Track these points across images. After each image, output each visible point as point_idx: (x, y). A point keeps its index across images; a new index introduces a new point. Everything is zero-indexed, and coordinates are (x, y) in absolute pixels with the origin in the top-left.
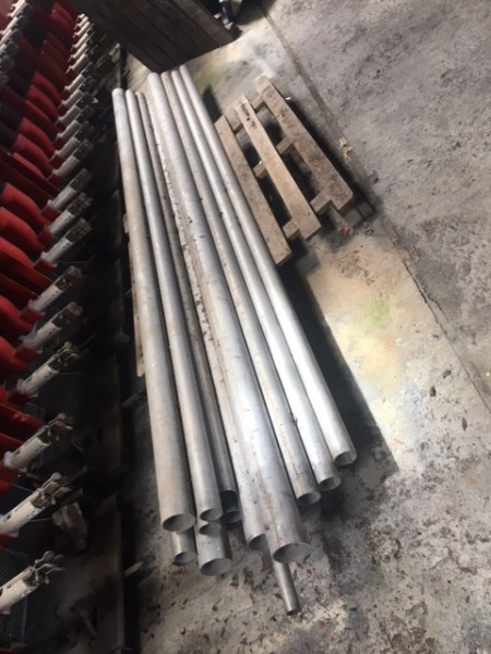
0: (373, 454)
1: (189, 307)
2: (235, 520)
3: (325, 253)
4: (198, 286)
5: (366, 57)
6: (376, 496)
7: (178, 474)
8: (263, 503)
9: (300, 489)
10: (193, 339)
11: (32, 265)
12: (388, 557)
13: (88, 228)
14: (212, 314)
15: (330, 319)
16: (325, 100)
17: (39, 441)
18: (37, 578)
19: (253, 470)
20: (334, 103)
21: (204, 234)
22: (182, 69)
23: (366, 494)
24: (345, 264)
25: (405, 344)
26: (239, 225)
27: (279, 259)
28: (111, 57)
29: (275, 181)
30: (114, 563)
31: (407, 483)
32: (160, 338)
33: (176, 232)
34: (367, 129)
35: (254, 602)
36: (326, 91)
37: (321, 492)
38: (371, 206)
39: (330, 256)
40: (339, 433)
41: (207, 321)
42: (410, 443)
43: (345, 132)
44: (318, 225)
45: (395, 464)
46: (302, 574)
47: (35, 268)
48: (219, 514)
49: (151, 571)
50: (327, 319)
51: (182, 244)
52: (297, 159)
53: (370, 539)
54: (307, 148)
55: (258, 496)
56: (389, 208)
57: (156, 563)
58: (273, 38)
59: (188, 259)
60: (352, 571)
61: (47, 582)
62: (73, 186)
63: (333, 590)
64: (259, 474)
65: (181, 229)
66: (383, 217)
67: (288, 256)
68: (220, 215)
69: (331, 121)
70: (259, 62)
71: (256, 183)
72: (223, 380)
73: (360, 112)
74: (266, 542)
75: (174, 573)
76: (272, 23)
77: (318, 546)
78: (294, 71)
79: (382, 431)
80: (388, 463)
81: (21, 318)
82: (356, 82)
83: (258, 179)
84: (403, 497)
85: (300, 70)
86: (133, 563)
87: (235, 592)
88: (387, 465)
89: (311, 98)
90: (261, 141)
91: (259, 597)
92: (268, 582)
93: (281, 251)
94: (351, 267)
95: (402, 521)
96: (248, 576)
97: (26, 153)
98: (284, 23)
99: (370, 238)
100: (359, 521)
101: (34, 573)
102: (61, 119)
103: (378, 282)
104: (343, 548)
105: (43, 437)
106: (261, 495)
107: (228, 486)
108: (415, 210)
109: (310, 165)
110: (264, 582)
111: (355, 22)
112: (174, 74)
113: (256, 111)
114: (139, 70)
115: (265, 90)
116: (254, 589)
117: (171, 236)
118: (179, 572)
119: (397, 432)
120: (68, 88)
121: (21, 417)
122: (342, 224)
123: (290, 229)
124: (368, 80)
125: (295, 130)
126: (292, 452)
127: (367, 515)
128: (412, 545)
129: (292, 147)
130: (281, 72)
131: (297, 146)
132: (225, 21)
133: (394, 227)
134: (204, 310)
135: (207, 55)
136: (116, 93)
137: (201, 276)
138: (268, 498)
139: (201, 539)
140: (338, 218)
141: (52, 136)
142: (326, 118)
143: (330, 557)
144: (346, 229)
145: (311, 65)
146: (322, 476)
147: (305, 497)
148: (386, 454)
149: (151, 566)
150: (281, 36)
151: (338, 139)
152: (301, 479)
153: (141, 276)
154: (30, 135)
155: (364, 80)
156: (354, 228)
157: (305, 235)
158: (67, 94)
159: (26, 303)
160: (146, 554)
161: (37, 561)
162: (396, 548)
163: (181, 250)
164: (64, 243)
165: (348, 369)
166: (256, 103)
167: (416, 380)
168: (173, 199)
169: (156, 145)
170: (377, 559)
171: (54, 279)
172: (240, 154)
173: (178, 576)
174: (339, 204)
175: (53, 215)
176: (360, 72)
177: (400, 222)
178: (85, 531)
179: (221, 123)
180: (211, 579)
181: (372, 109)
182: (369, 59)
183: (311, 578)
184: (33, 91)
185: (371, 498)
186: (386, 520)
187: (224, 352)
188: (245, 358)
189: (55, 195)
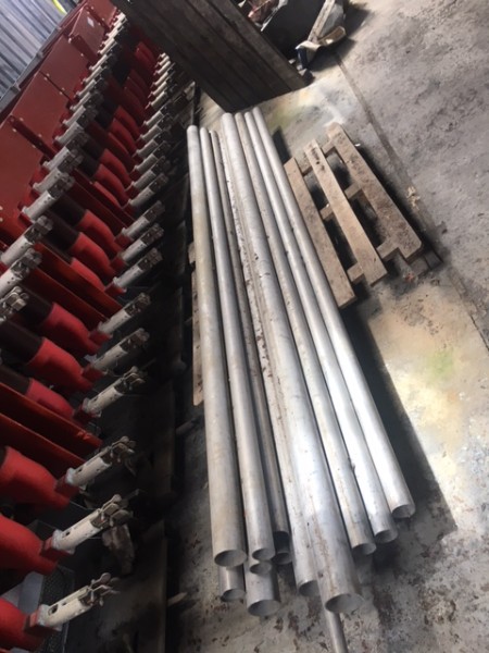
0: (431, 510)
1: (250, 341)
2: (286, 562)
3: (389, 299)
4: (260, 321)
5: (438, 110)
6: (432, 554)
7: (232, 508)
8: (317, 548)
9: (356, 539)
10: (253, 374)
11: (103, 288)
12: (441, 619)
13: (159, 258)
14: (274, 351)
15: (390, 366)
16: (395, 149)
17: (102, 461)
18: (92, 598)
19: (308, 513)
20: (404, 153)
21: (269, 271)
22: (256, 111)
23: (421, 550)
24: (408, 312)
25: (468, 399)
26: (304, 266)
27: (342, 302)
28: (186, 95)
29: (341, 224)
30: (159, 589)
31: (466, 543)
32: (220, 369)
33: (241, 267)
34: (436, 180)
35: (297, 649)
36: (396, 140)
37: (377, 544)
38: (438, 256)
39: (393, 302)
40: (399, 484)
41: (268, 357)
42: (470, 502)
43: (414, 181)
44: (385, 272)
45: (453, 522)
46: (349, 626)
47: (106, 291)
48: (271, 555)
49: (193, 603)
50: (387, 365)
51: (246, 279)
52: (363, 204)
53: (423, 598)
54: (376, 195)
55: (312, 541)
56: (457, 260)
57: (199, 595)
58: (346, 86)
59: (251, 294)
60: (402, 629)
61: (101, 603)
62: (146, 216)
63: (382, 646)
64: (314, 518)
65: (245, 264)
66: (451, 268)
67: (351, 300)
68: (285, 254)
69: (400, 169)
70: (330, 108)
71: (322, 225)
72: (280, 418)
73: (430, 163)
74: (317, 589)
75: (217, 608)
76: (345, 72)
77: (368, 599)
78: (365, 118)
79: (441, 486)
80: (446, 520)
81: (91, 338)
82: (427, 134)
83: (324, 221)
84: (461, 557)
85: (371, 119)
86: (177, 592)
87: (277, 636)
88: (445, 523)
89: (380, 146)
90: (330, 185)
91: (303, 644)
92: (313, 629)
93: (345, 294)
94: (415, 316)
95: (459, 582)
96: (293, 621)
97: (105, 183)
98: (357, 72)
99: (436, 288)
100: (412, 578)
101: (90, 593)
102: (139, 151)
103: (442, 333)
104: (394, 604)
105: (106, 458)
106: (316, 540)
107: (282, 528)
108: (484, 264)
109: (378, 212)
110: (309, 629)
111: (428, 75)
112: (247, 115)
113: (326, 156)
114: (212, 108)
115: (336, 136)
116: (298, 635)
117: (236, 270)
118: (223, 608)
119: (457, 490)
120: (147, 123)
121: (84, 435)
122: (407, 271)
123: (354, 273)
124: (440, 132)
125: (364, 177)
126: (349, 499)
127: (422, 572)
128: (468, 608)
129: (360, 193)
130: (352, 120)
131: (366, 192)
132: (299, 67)
133: (461, 279)
134: (264, 346)
135: (279, 99)
136: (191, 130)
137: (264, 313)
138: (323, 543)
139: (251, 578)
140: (403, 266)
141: (130, 167)
142: (396, 166)
143: (379, 611)
144: (412, 277)
145: (382, 115)
146: (378, 528)
147: (360, 548)
148: (444, 512)
149: (194, 598)
150: (354, 85)
151: (407, 189)
152: (358, 528)
153: (204, 307)
154: (110, 166)
155: (435, 131)
156: (420, 276)
157: (370, 280)
158: (146, 129)
159: (96, 325)
160: (190, 585)
161: (93, 582)
162: (451, 610)
163: (245, 285)
164: (135, 271)
165: (408, 419)
166: (326, 148)
167: (479, 437)
168: (239, 235)
169: (226, 182)
170: (429, 619)
171: (124, 304)
172: (308, 196)
173: (220, 612)
174: (407, 253)
175: (127, 243)
176: (432, 124)
177: (468, 274)
178: (132, 555)
179: (290, 165)
180: (255, 620)
181: (444, 161)
182: (441, 112)
183: (359, 631)
184: (116, 124)
185: (426, 555)
186: (441, 580)
187: (284, 390)
188: (305, 398)
189: (129, 224)
